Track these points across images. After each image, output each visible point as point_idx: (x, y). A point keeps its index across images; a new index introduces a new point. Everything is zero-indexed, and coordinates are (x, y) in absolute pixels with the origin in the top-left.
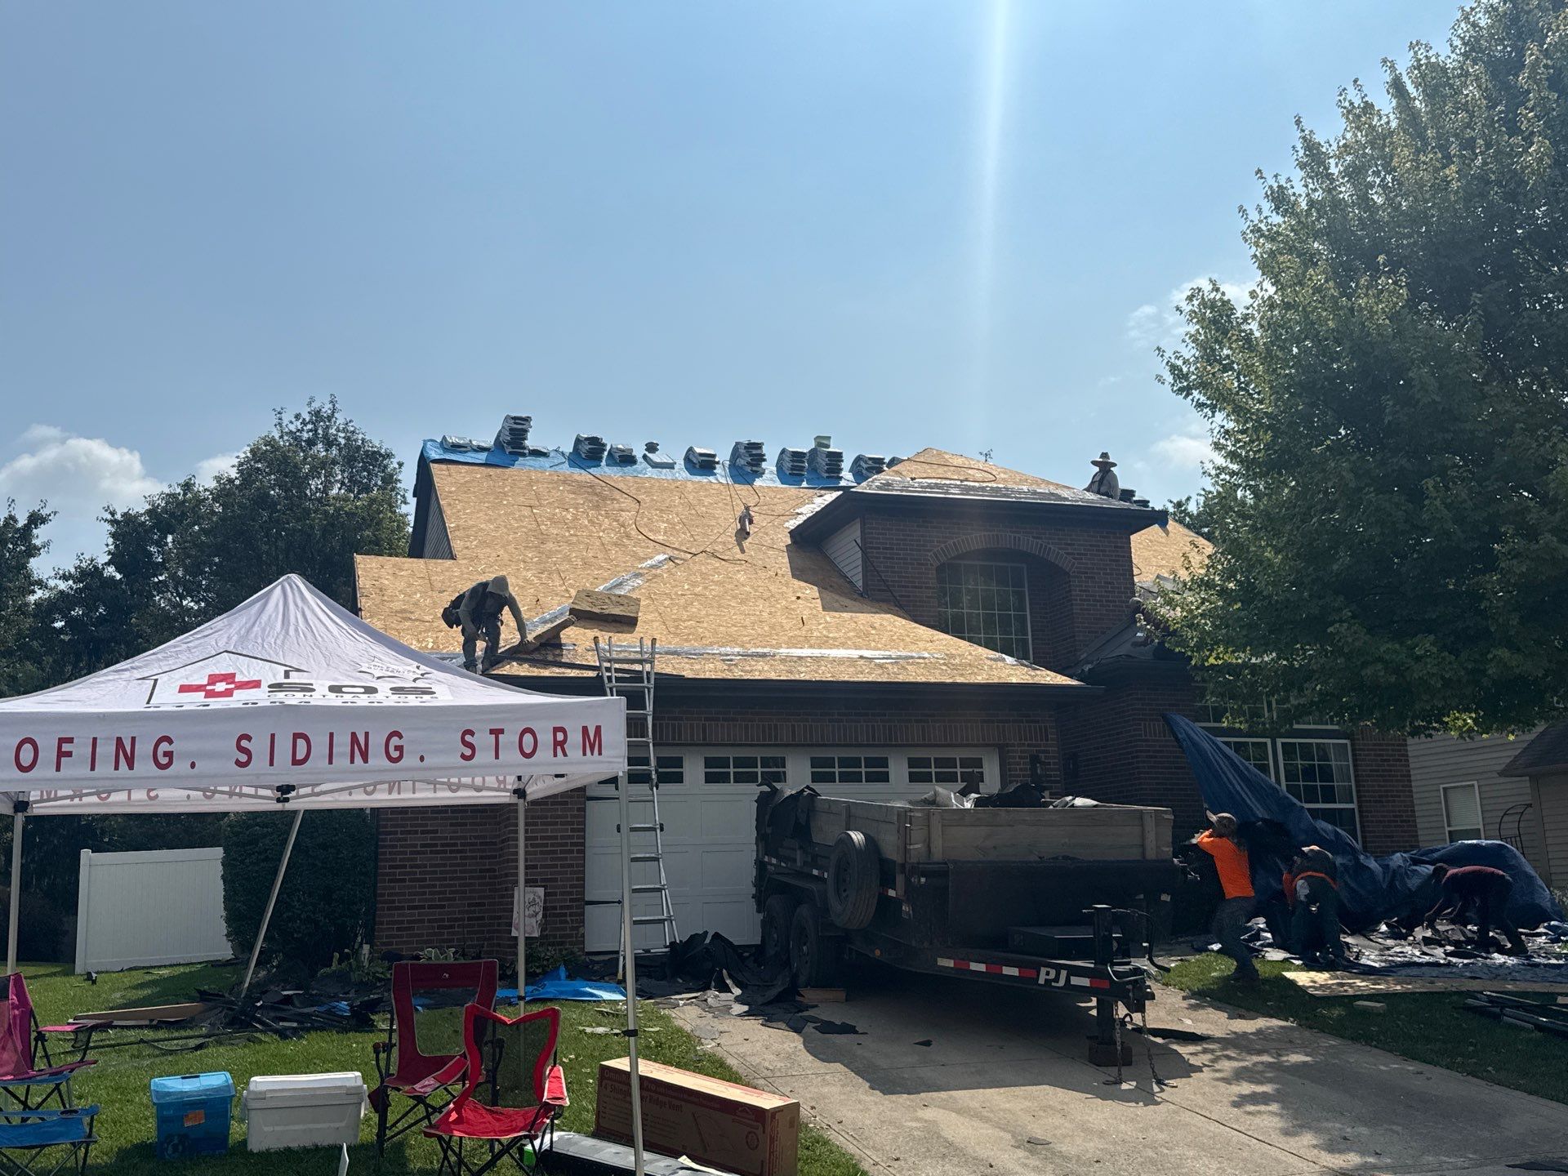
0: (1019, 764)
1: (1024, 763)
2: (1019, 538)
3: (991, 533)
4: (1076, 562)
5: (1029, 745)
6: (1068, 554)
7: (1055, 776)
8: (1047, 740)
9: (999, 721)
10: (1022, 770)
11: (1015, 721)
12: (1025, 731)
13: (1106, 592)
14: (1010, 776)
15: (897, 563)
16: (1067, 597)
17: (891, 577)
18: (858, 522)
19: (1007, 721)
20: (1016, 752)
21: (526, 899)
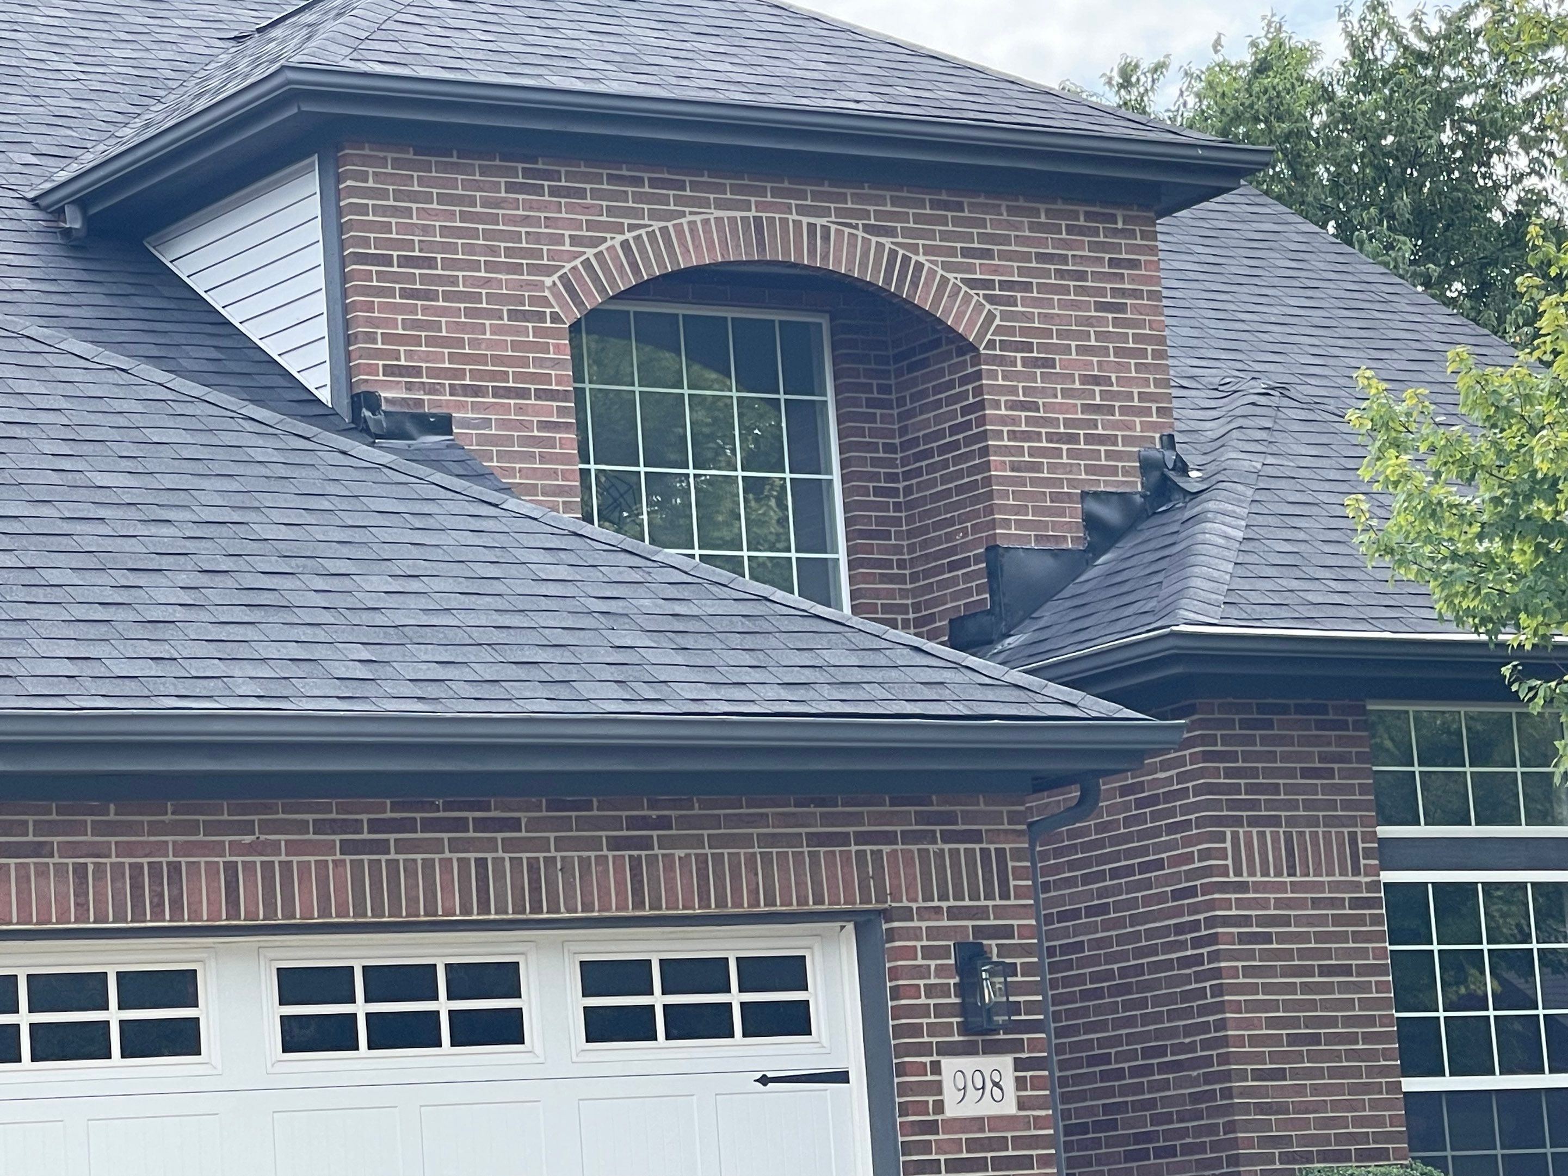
0: (922, 972)
1: (940, 970)
2: (826, 229)
3: (738, 214)
4: (997, 310)
5: (954, 913)
6: (971, 283)
7: (1031, 1007)
8: (1005, 895)
9: (863, 838)
10: (931, 991)
11: (909, 837)
12: (941, 869)
13: (1086, 408)
14: (898, 1012)
15: (443, 312)
16: (967, 425)
17: (427, 357)
18: (309, 169)
19: (889, 838)
20: (915, 934)
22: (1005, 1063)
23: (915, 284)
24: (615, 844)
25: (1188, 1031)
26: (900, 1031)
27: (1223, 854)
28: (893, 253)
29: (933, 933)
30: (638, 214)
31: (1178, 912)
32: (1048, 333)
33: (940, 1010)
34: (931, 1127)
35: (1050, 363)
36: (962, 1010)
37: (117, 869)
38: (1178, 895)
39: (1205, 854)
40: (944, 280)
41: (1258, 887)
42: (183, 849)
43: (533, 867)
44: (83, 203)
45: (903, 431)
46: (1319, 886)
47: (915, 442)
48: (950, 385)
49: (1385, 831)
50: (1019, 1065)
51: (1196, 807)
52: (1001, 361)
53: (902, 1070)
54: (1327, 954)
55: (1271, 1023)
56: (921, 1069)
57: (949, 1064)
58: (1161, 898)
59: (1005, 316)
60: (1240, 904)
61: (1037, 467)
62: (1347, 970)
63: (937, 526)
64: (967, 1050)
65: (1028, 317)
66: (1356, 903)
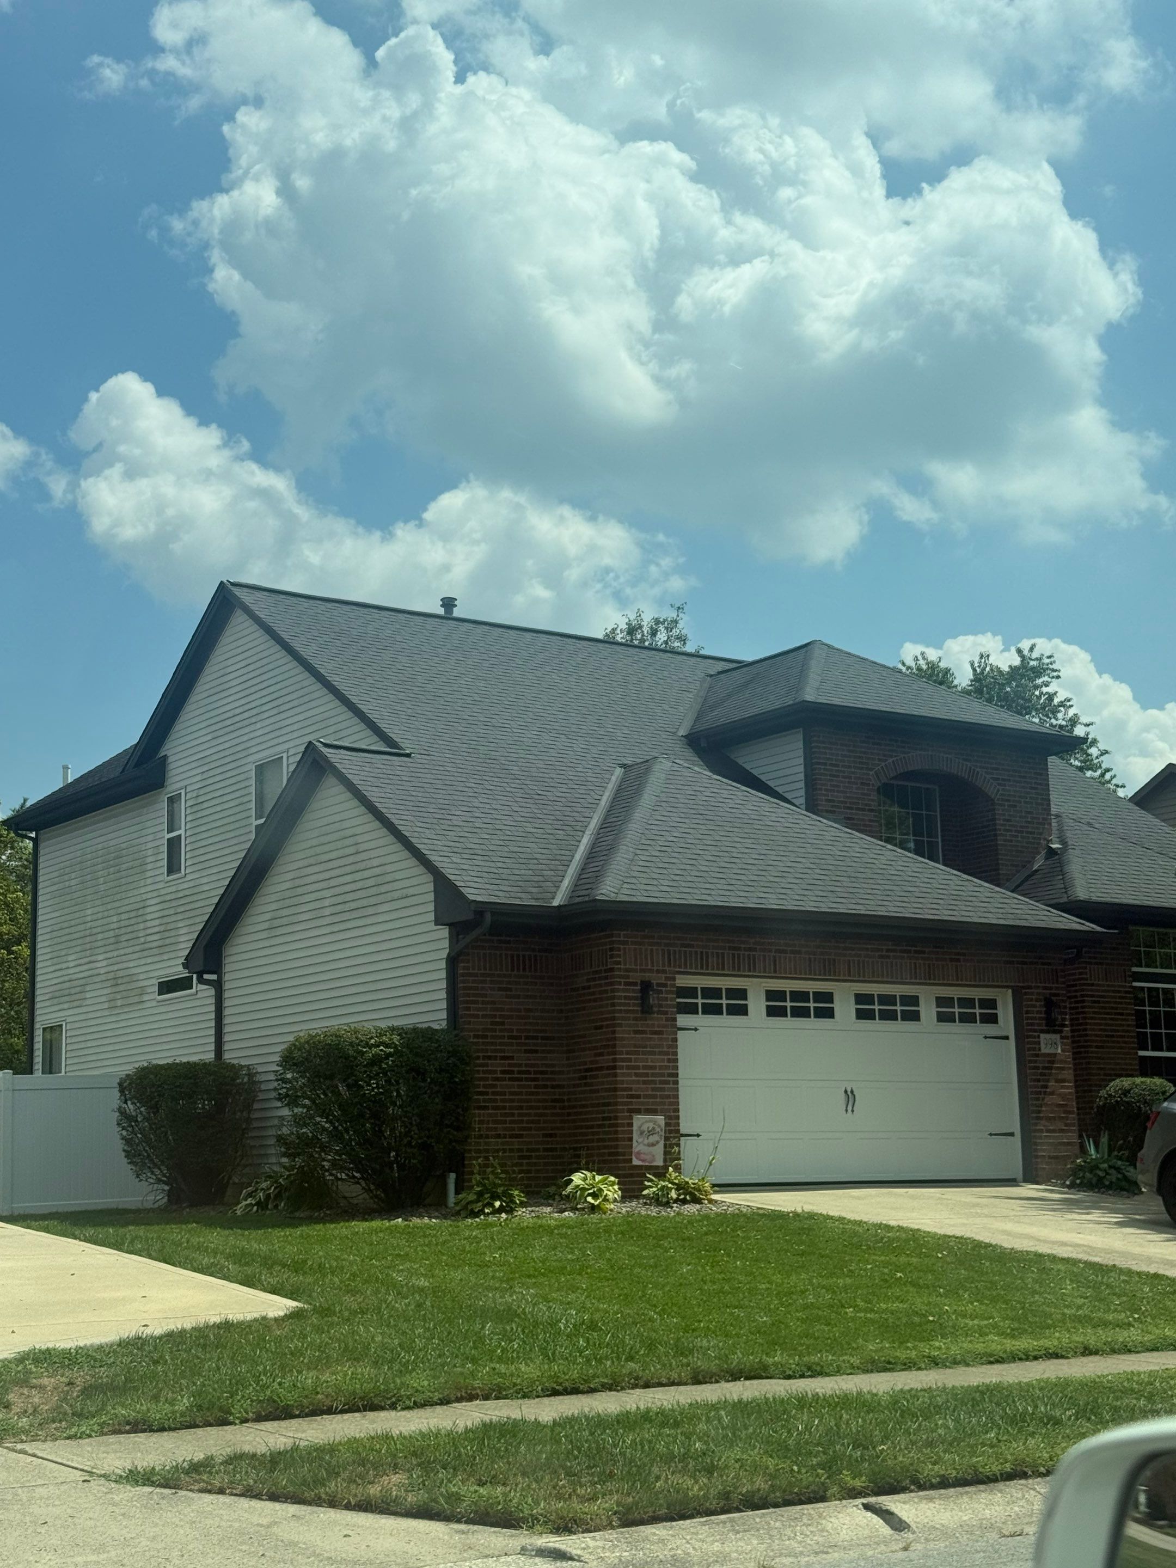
0: (1034, 1006)
1: (1040, 1006)
3: (926, 753)
4: (1000, 788)
5: (1043, 988)
6: (993, 779)
7: (1066, 1020)
8: (1058, 983)
9: (1018, 962)
10: (1038, 1012)
11: (1031, 963)
12: (1039, 974)
13: (1026, 822)
14: (1028, 1018)
15: (842, 782)
16: (989, 826)
17: (837, 796)
18: (799, 732)
19: (1025, 963)
20: (1032, 994)
21: (645, 1128)
22: (1058, 1036)
23: (977, 778)
26: (1028, 1024)
27: (1086, 974)
28: (970, 768)
29: (1038, 994)
30: (897, 752)
32: (1015, 796)
33: (1040, 1019)
34: (1037, 1055)
35: (1015, 806)
36: (1046, 1019)
40: (985, 777)
41: (1097, 985)
43: (930, 966)
45: (962, 826)
46: (1114, 986)
47: (966, 830)
48: (982, 812)
49: (1135, 969)
50: (1062, 1038)
52: (1001, 805)
53: (1028, 1037)
54: (1116, 1008)
56: (1033, 1037)
57: (1042, 1036)
59: (1003, 790)
60: (1091, 990)
61: (1011, 841)
62: (1122, 1014)
63: (974, 859)
64: (1047, 1032)
65: (1010, 791)
66: (1126, 992)
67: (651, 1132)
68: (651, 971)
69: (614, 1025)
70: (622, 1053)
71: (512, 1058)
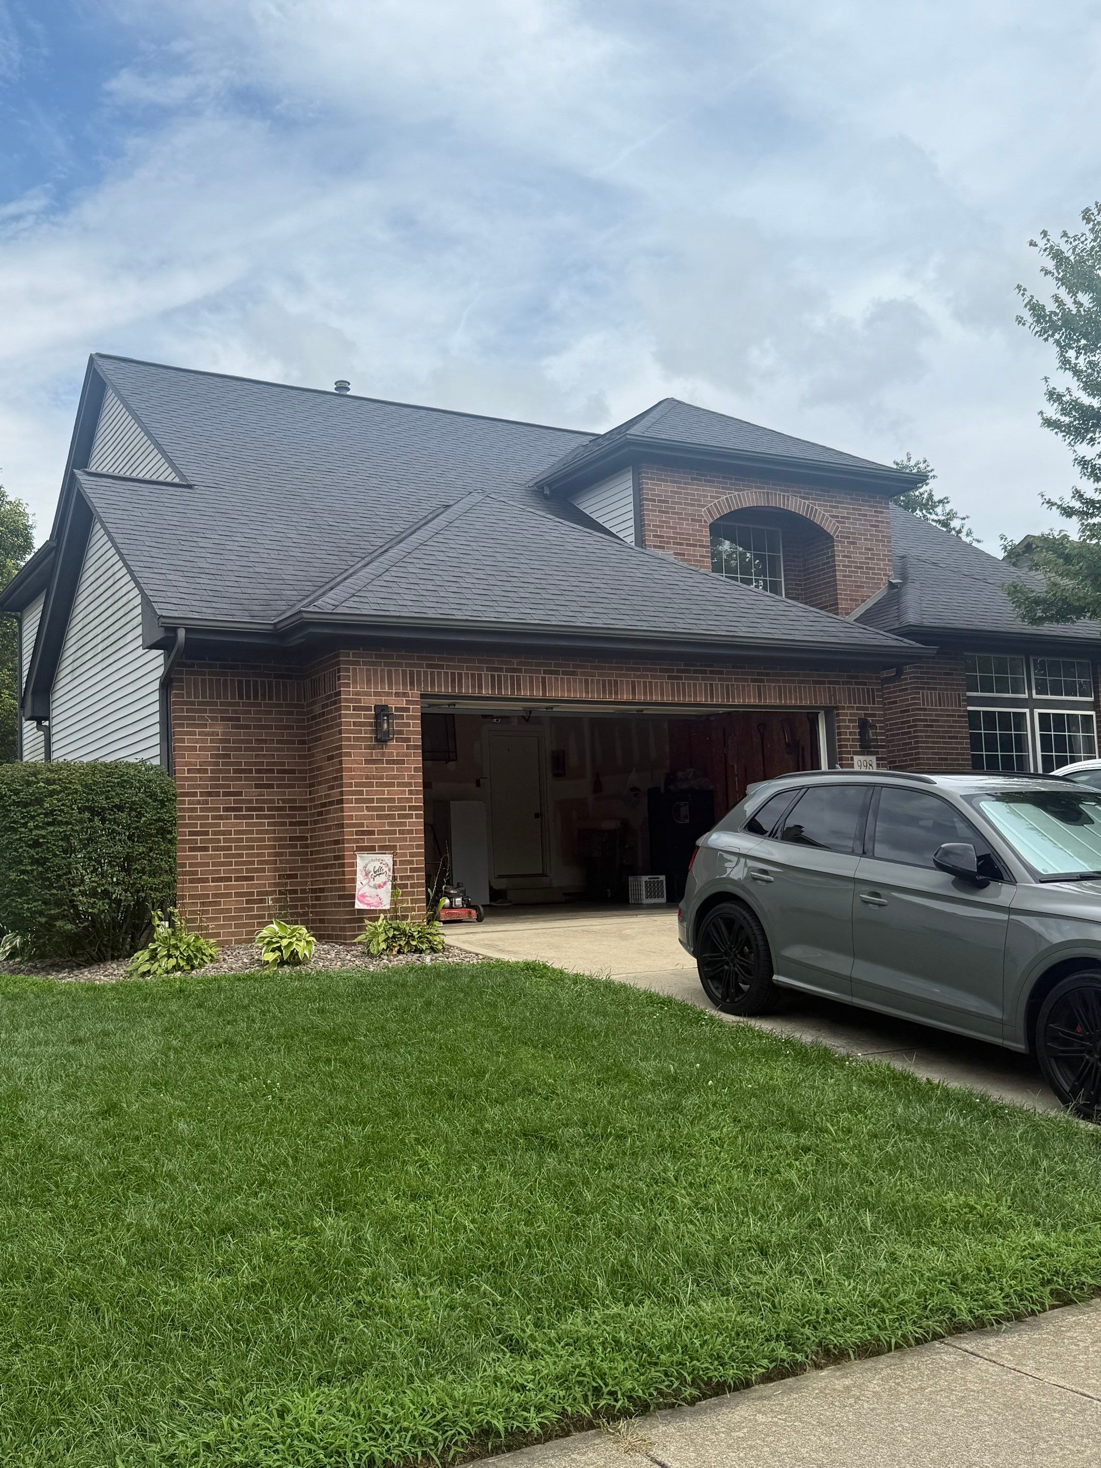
0: (848, 727)
1: (854, 727)
2: (788, 497)
3: (761, 491)
4: (840, 525)
5: (858, 708)
6: (832, 516)
7: (882, 741)
8: (874, 703)
9: (830, 682)
10: (850, 734)
11: (844, 683)
12: (854, 693)
13: (866, 558)
14: (840, 740)
15: (672, 518)
16: (829, 563)
17: (666, 532)
18: (629, 471)
19: (838, 683)
20: (846, 714)
21: (370, 868)
22: (874, 758)
23: (815, 516)
24: (754, 681)
25: (905, 755)
26: (840, 746)
27: (919, 699)
28: (808, 506)
29: (851, 715)
30: (730, 489)
31: (903, 717)
32: (855, 533)
33: (853, 740)
35: (855, 543)
36: (861, 740)
37: (598, 681)
38: (902, 712)
39: (913, 699)
40: (824, 515)
41: (930, 710)
42: (617, 676)
43: (727, 686)
44: (549, 485)
45: (804, 565)
46: (948, 710)
47: (808, 569)
48: (823, 550)
49: (969, 694)
50: (878, 759)
51: (911, 683)
52: (840, 542)
53: (841, 759)
54: (950, 732)
55: (933, 753)
56: (847, 759)
57: (856, 758)
58: (896, 713)
59: (842, 527)
60: (925, 715)
61: (851, 576)
62: (956, 738)
63: (815, 596)
64: (862, 753)
65: (849, 528)
66: (959, 716)
67: (378, 873)
68: (389, 694)
69: (340, 755)
70: (350, 785)
71: (240, 794)
